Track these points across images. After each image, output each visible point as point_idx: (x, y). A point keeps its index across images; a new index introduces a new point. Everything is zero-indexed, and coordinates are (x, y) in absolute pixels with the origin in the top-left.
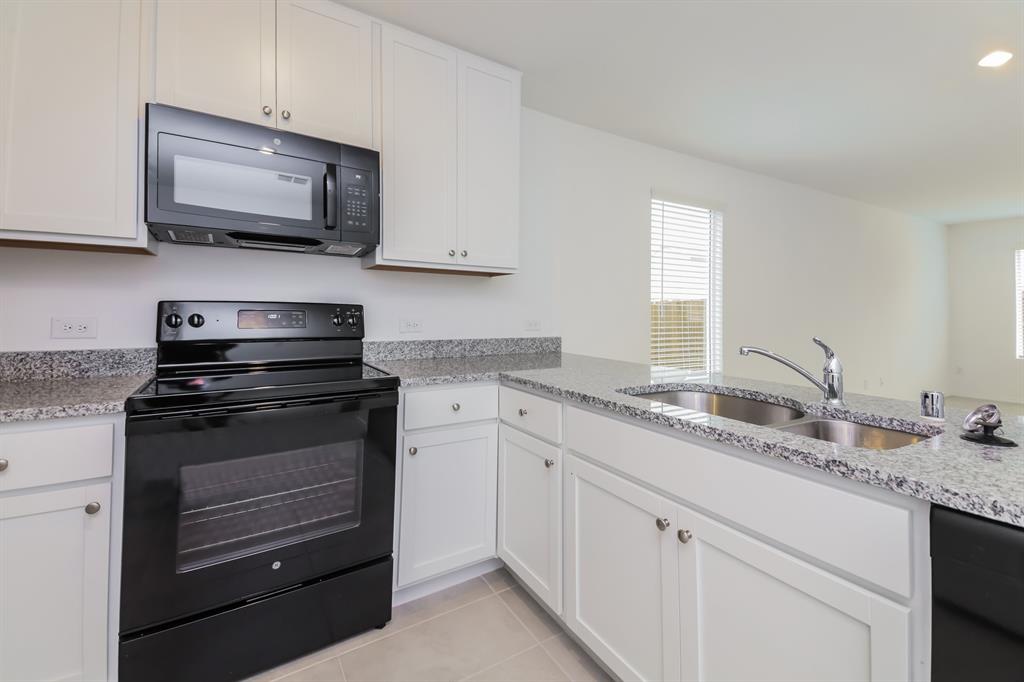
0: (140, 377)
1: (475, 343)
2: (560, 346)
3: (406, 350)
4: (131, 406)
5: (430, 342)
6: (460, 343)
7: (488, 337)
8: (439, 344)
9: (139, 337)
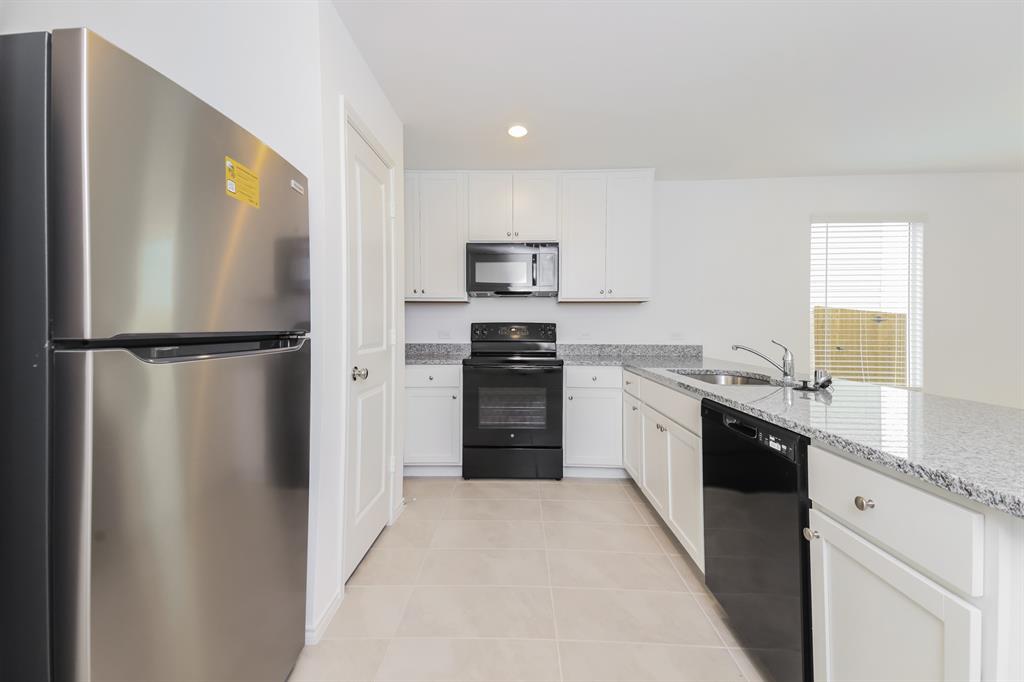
0: (467, 354)
1: (627, 347)
2: (701, 352)
3: (582, 350)
4: (465, 362)
5: (596, 345)
6: (617, 347)
7: (638, 344)
8: (602, 347)
9: (464, 339)
